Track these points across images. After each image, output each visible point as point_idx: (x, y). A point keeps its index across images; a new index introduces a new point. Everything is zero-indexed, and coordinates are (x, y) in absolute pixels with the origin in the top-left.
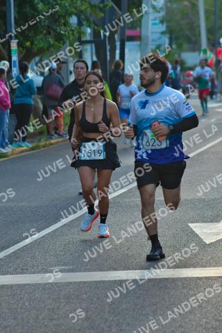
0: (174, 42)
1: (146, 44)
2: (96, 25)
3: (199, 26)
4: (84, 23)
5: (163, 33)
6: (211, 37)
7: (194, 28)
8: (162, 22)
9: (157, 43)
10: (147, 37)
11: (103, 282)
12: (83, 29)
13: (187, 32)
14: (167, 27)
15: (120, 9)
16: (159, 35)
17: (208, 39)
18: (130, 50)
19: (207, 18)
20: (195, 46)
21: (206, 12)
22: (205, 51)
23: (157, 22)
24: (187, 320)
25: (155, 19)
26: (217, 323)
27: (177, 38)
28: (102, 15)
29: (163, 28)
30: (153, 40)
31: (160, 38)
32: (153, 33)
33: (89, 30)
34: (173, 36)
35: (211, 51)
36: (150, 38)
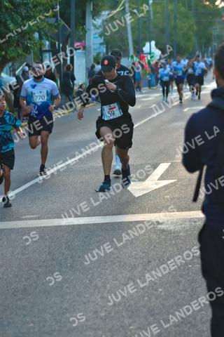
0: (109, 50)
1: (90, 52)
2: (52, 38)
3: (127, 39)
4: (44, 37)
5: (101, 44)
6: (137, 47)
7: (124, 40)
8: (100, 36)
9: (98, 51)
10: (90, 47)
11: (61, 226)
12: (43, 41)
13: (119, 43)
14: (104, 40)
15: (69, 27)
16: (98, 46)
17: (134, 48)
18: (78, 57)
19: (133, 32)
20: (127, 55)
21: (132, 28)
22: (132, 57)
23: (97, 36)
24: (122, 253)
25: (96, 34)
26: (144, 254)
27: (111, 48)
28: (56, 31)
29: (102, 40)
30: (94, 49)
31: (99, 48)
32: (93, 44)
33: (47, 43)
34: (109, 47)
35: (137, 56)
36: (92, 48)
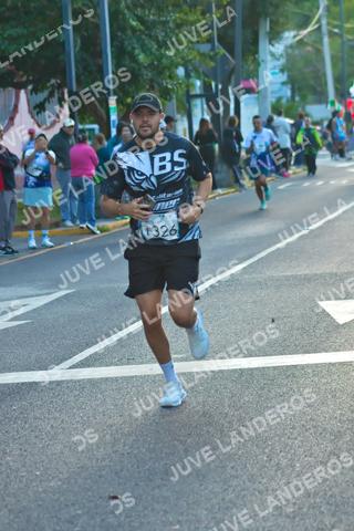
0: (297, 94)
1: (265, 97)
2: (206, 76)
3: (325, 75)
4: (192, 74)
5: (283, 83)
7: (319, 77)
8: (282, 71)
9: (277, 95)
10: (265, 89)
11: (221, 371)
12: (191, 80)
13: (312, 82)
14: (289, 76)
15: (233, 57)
16: (279, 86)
17: (336, 89)
18: (246, 104)
19: (334, 65)
20: (321, 97)
21: (333, 58)
22: (333, 103)
23: (277, 71)
25: (274, 68)
27: (300, 89)
28: (212, 64)
29: (284, 77)
30: (272, 92)
31: (280, 90)
32: (271, 84)
33: (198, 83)
34: (296, 86)
35: (340, 102)
36: (270, 90)
